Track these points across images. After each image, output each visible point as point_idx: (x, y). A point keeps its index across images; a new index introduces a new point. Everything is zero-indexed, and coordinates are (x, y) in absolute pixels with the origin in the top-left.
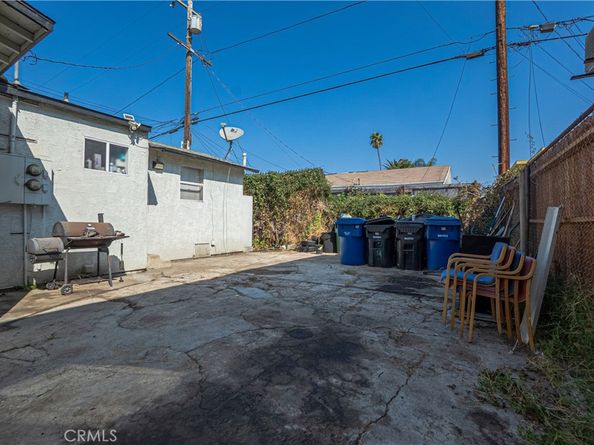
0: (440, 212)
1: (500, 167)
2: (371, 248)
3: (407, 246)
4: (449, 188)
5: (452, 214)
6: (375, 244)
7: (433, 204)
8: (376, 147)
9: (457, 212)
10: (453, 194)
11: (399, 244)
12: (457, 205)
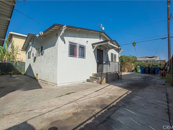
0: (157, 66)
1: (169, 58)
2: (146, 71)
3: (152, 71)
4: (158, 61)
5: (159, 66)
6: (147, 71)
7: (155, 64)
8: (134, 46)
9: (160, 66)
10: (159, 62)
11: (151, 71)
12: (160, 65)
